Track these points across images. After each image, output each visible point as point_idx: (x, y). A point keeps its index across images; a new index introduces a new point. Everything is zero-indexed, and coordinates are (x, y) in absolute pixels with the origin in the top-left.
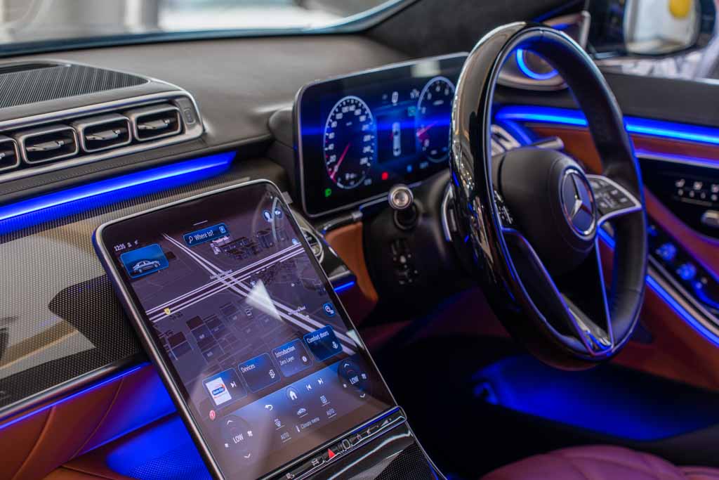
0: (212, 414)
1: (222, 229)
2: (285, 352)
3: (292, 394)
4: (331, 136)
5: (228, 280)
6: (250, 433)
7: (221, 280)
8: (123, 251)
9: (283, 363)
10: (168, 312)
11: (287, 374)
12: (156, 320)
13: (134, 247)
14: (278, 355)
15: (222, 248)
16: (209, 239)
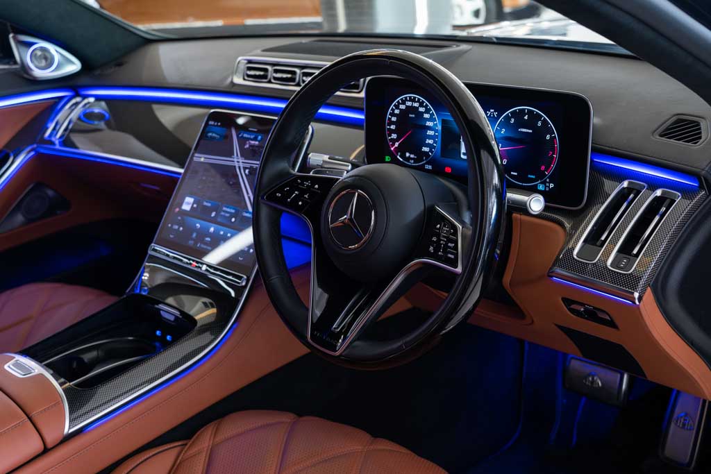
0: (177, 210)
1: (260, 137)
2: (228, 210)
3: (212, 229)
4: (394, 119)
5: (238, 162)
6: (181, 229)
7: (235, 160)
8: (211, 125)
9: (223, 213)
10: (202, 160)
11: (219, 220)
12: (195, 159)
13: (217, 125)
14: (224, 209)
15: (251, 146)
16: (249, 139)
